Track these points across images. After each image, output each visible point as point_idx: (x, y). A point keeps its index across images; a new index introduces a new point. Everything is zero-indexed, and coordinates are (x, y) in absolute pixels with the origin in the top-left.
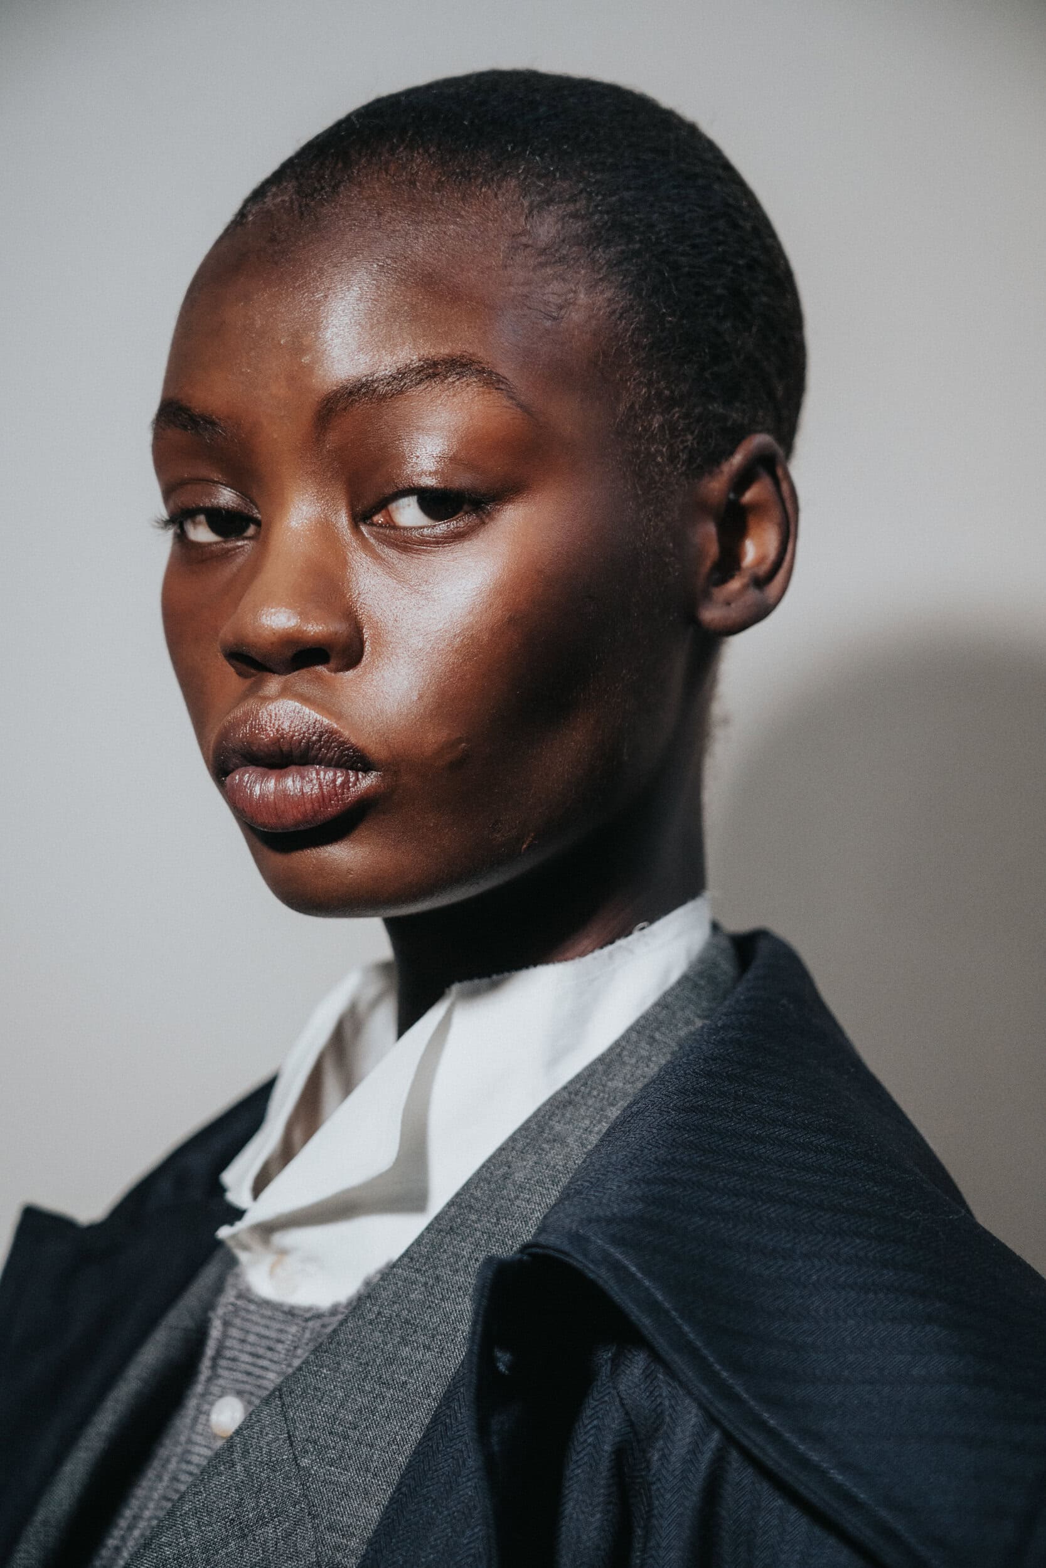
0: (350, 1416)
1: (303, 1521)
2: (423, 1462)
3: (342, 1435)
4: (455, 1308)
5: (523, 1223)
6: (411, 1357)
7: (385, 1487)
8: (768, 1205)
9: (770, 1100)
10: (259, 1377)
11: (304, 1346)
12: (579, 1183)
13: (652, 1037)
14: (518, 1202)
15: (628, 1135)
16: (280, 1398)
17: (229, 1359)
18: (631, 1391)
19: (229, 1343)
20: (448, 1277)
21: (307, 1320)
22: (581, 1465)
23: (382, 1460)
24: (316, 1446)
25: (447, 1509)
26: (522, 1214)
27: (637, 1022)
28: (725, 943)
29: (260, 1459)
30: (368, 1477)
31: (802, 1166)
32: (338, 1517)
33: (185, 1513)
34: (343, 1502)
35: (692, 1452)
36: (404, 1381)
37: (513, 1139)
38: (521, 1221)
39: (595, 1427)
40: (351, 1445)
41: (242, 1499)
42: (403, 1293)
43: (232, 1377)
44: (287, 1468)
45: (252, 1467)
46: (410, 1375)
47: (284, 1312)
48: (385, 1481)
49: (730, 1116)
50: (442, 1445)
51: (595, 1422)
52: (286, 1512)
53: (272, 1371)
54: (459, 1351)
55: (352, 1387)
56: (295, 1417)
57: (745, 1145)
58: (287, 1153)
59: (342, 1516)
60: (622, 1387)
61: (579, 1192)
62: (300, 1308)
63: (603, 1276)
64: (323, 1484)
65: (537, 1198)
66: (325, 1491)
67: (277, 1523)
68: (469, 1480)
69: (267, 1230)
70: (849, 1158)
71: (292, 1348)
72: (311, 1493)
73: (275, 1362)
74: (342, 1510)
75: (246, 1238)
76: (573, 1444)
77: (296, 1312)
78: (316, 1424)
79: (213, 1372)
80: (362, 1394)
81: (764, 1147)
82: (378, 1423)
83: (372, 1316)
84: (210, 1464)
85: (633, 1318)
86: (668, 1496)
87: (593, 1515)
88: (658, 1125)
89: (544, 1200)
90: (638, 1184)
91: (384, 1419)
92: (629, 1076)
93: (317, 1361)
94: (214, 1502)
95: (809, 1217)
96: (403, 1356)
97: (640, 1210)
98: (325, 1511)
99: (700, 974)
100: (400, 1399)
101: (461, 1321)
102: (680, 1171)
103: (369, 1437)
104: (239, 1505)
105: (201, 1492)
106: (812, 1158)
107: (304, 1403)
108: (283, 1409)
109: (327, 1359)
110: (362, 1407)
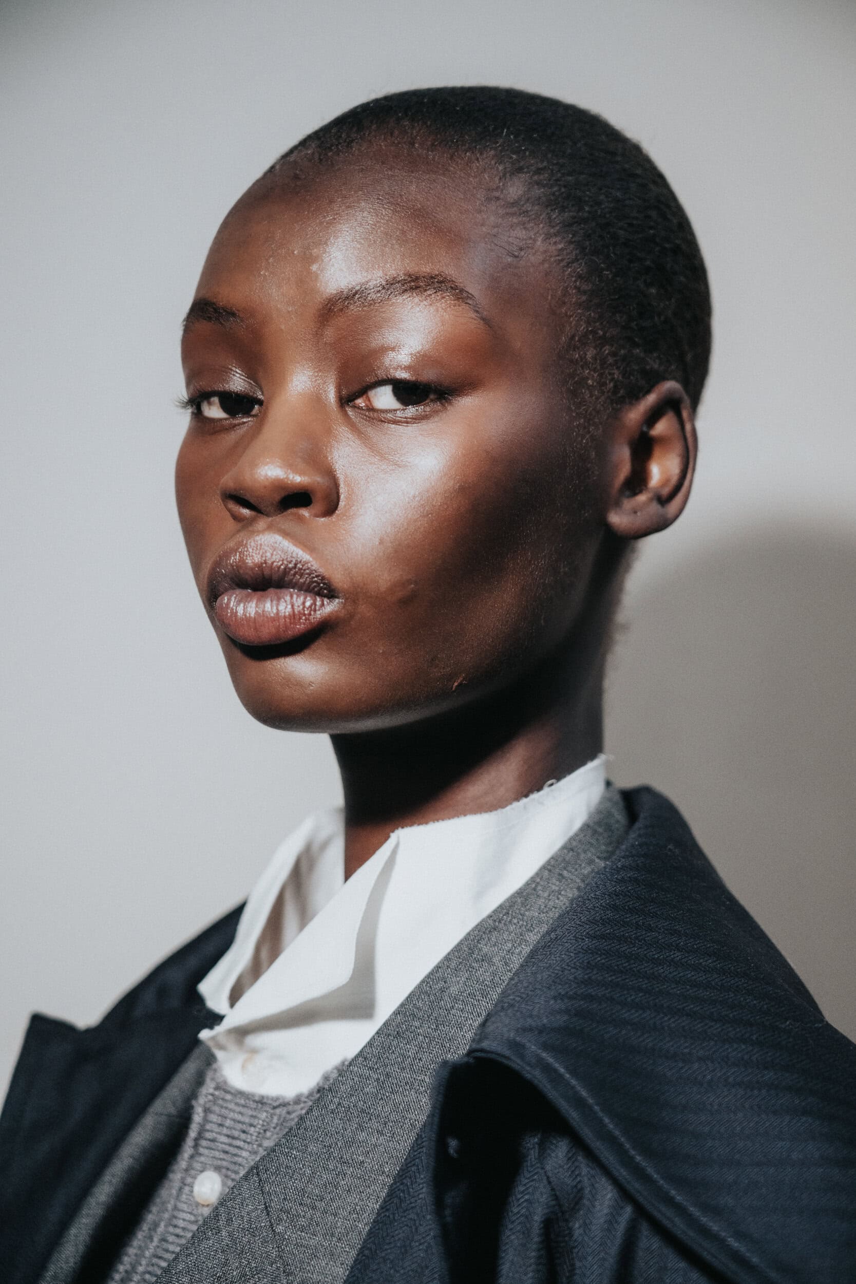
0: (317, 1190)
1: (279, 1278)
2: (382, 1229)
3: (310, 1206)
4: (403, 1099)
5: (458, 1029)
6: (367, 1141)
7: (347, 1249)
8: (669, 1017)
9: (665, 929)
10: (235, 1155)
11: (272, 1129)
12: (511, 997)
13: (560, 875)
14: (453, 1012)
15: (550, 958)
16: (257, 1174)
17: (209, 1140)
18: (556, 1171)
19: (208, 1127)
20: (396, 1074)
21: (275, 1108)
22: (515, 1233)
23: (344, 1227)
24: (289, 1215)
25: (403, 1268)
26: (457, 1022)
27: (548, 862)
28: (617, 797)
29: (241, 1227)
30: (333, 1241)
31: (694, 983)
32: (309, 1275)
33: (179, 1272)
34: (312, 1262)
35: (610, 1222)
36: (362, 1160)
37: (447, 958)
38: (457, 1028)
39: (526, 1200)
40: (318, 1214)
41: (227, 1260)
42: (358, 1087)
43: (212, 1155)
44: (265, 1234)
45: (235, 1233)
46: (366, 1155)
47: (254, 1101)
48: (347, 1245)
49: (633, 942)
50: (397, 1215)
51: (527, 1197)
52: (264, 1270)
53: (246, 1150)
54: (407, 1135)
55: (318, 1166)
56: (271, 1191)
57: (647, 967)
58: (256, 969)
59: (313, 1274)
60: (548, 1168)
61: (512, 1006)
62: (268, 1098)
63: (536, 1076)
64: (295, 1247)
65: (469, 1008)
66: (297, 1253)
67: (257, 1280)
68: (420, 1244)
69: (242, 1033)
70: (732, 976)
71: (262, 1131)
72: (285, 1255)
73: (249, 1143)
74: (312, 1268)
75: (223, 1040)
76: (508, 1214)
77: (265, 1100)
78: (288, 1197)
79: (195, 1150)
80: (326, 1171)
81: (662, 968)
82: (341, 1196)
83: (332, 1107)
84: (199, 1230)
85: (564, 1111)
86: (590, 1258)
87: (526, 1274)
88: (575, 950)
89: (475, 1010)
90: (562, 999)
91: (346, 1192)
92: (542, 907)
93: (287, 1144)
94: (204, 1262)
95: (702, 1027)
96: (361, 1139)
97: (565, 1022)
98: (298, 1269)
99: (599, 823)
100: (359, 1175)
101: (409, 1110)
102: (595, 989)
103: (333, 1208)
104: (225, 1264)
105: (192, 1253)
106: (701, 976)
107: (277, 1179)
108: (260, 1184)
109: (295, 1142)
110: (327, 1182)
